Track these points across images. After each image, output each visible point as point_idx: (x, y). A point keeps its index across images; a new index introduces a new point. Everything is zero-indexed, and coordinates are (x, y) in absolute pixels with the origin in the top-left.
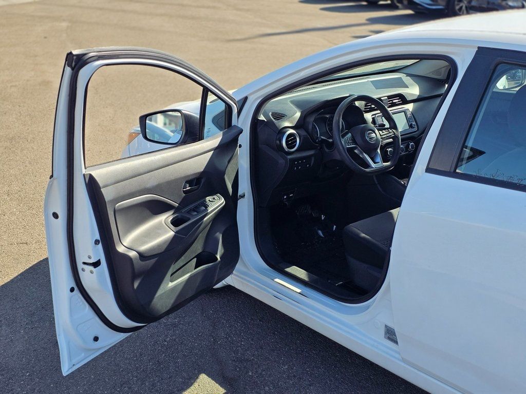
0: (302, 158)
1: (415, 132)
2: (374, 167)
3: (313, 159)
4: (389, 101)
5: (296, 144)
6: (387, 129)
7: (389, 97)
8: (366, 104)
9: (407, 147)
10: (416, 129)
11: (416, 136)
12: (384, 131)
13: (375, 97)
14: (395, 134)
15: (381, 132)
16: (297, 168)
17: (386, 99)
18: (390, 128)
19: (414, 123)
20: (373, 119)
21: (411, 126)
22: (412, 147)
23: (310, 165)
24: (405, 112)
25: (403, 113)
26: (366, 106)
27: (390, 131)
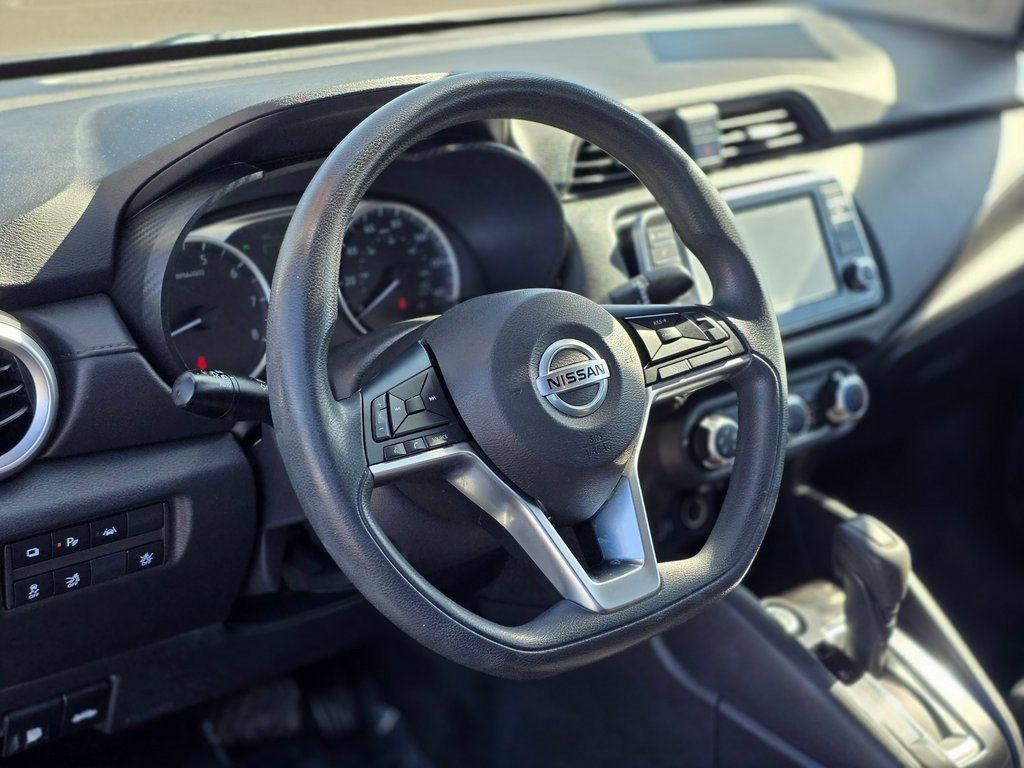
0: (86, 521)
1: (868, 312)
2: (591, 605)
3: (184, 513)
4: (726, 131)
5: (28, 419)
6: (700, 310)
7: (730, 109)
8: (585, 145)
9: (824, 398)
10: (873, 294)
11: (875, 336)
12: (673, 331)
13: (636, 105)
14: (747, 350)
15: (648, 336)
16: (53, 585)
17: (710, 122)
18: (719, 309)
19: (865, 262)
20: (625, 235)
21: (848, 279)
22: (853, 404)
23: (162, 551)
24: (814, 196)
25: (805, 204)
26: (583, 155)
27: (719, 328)
